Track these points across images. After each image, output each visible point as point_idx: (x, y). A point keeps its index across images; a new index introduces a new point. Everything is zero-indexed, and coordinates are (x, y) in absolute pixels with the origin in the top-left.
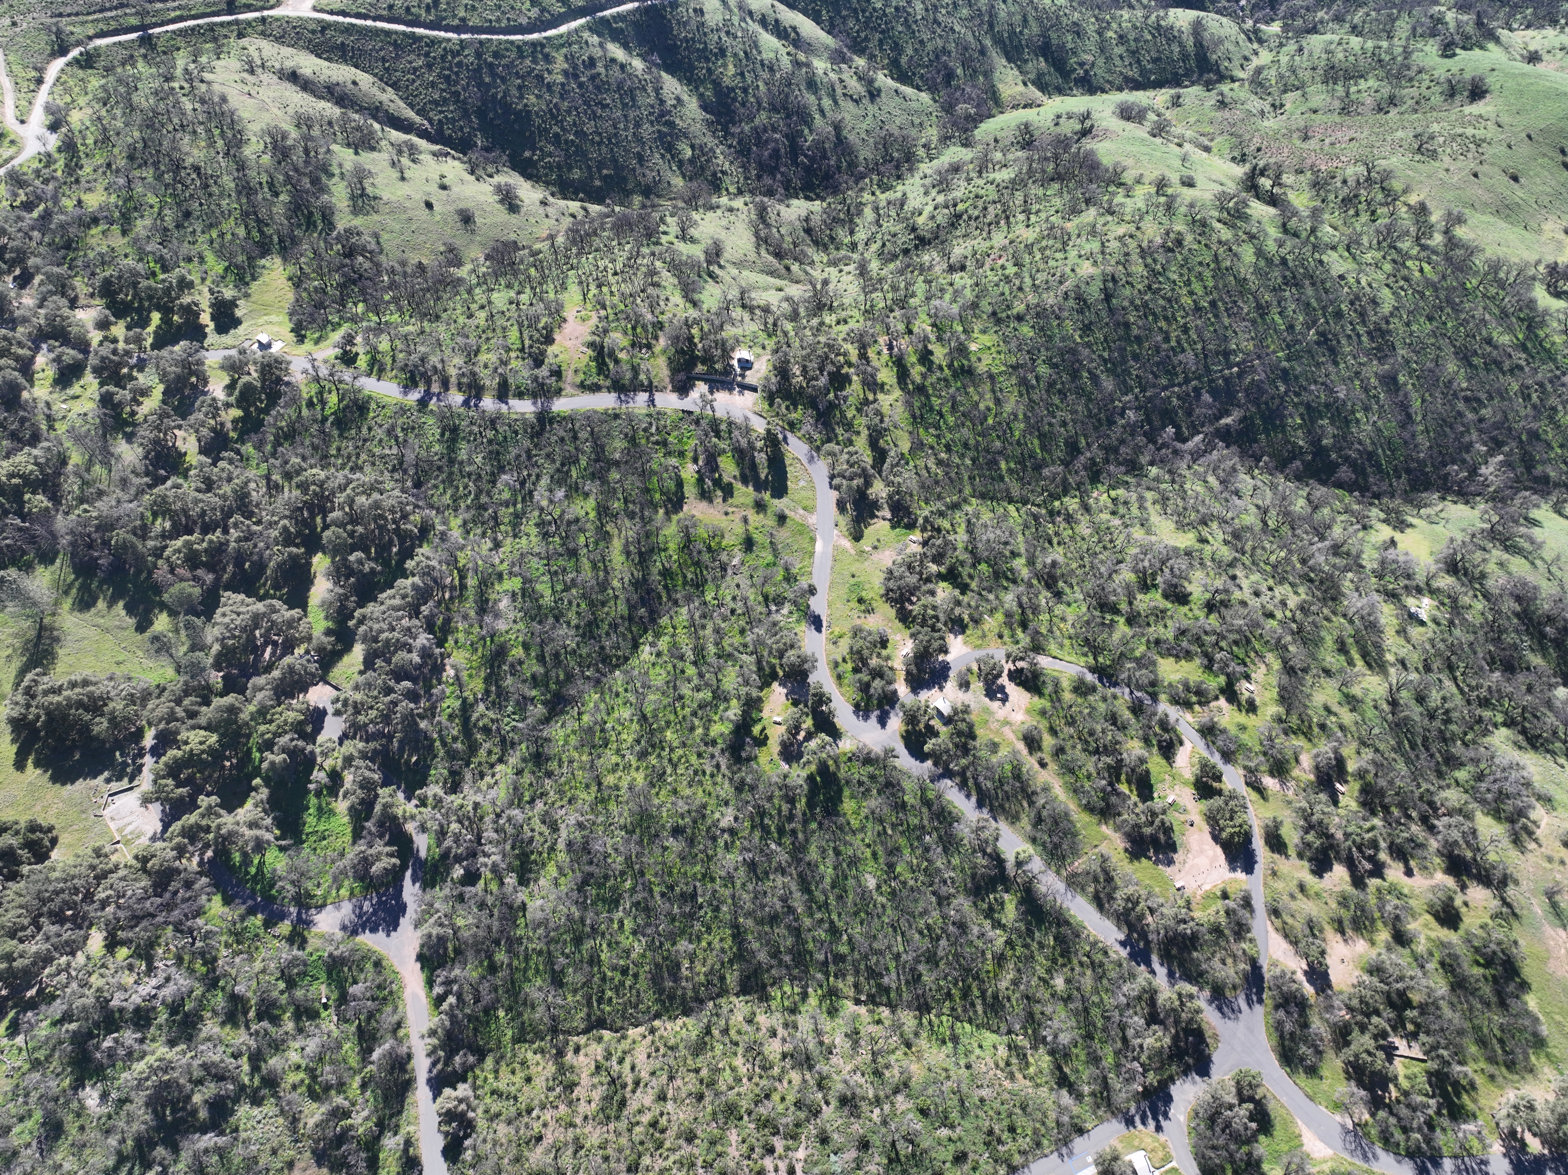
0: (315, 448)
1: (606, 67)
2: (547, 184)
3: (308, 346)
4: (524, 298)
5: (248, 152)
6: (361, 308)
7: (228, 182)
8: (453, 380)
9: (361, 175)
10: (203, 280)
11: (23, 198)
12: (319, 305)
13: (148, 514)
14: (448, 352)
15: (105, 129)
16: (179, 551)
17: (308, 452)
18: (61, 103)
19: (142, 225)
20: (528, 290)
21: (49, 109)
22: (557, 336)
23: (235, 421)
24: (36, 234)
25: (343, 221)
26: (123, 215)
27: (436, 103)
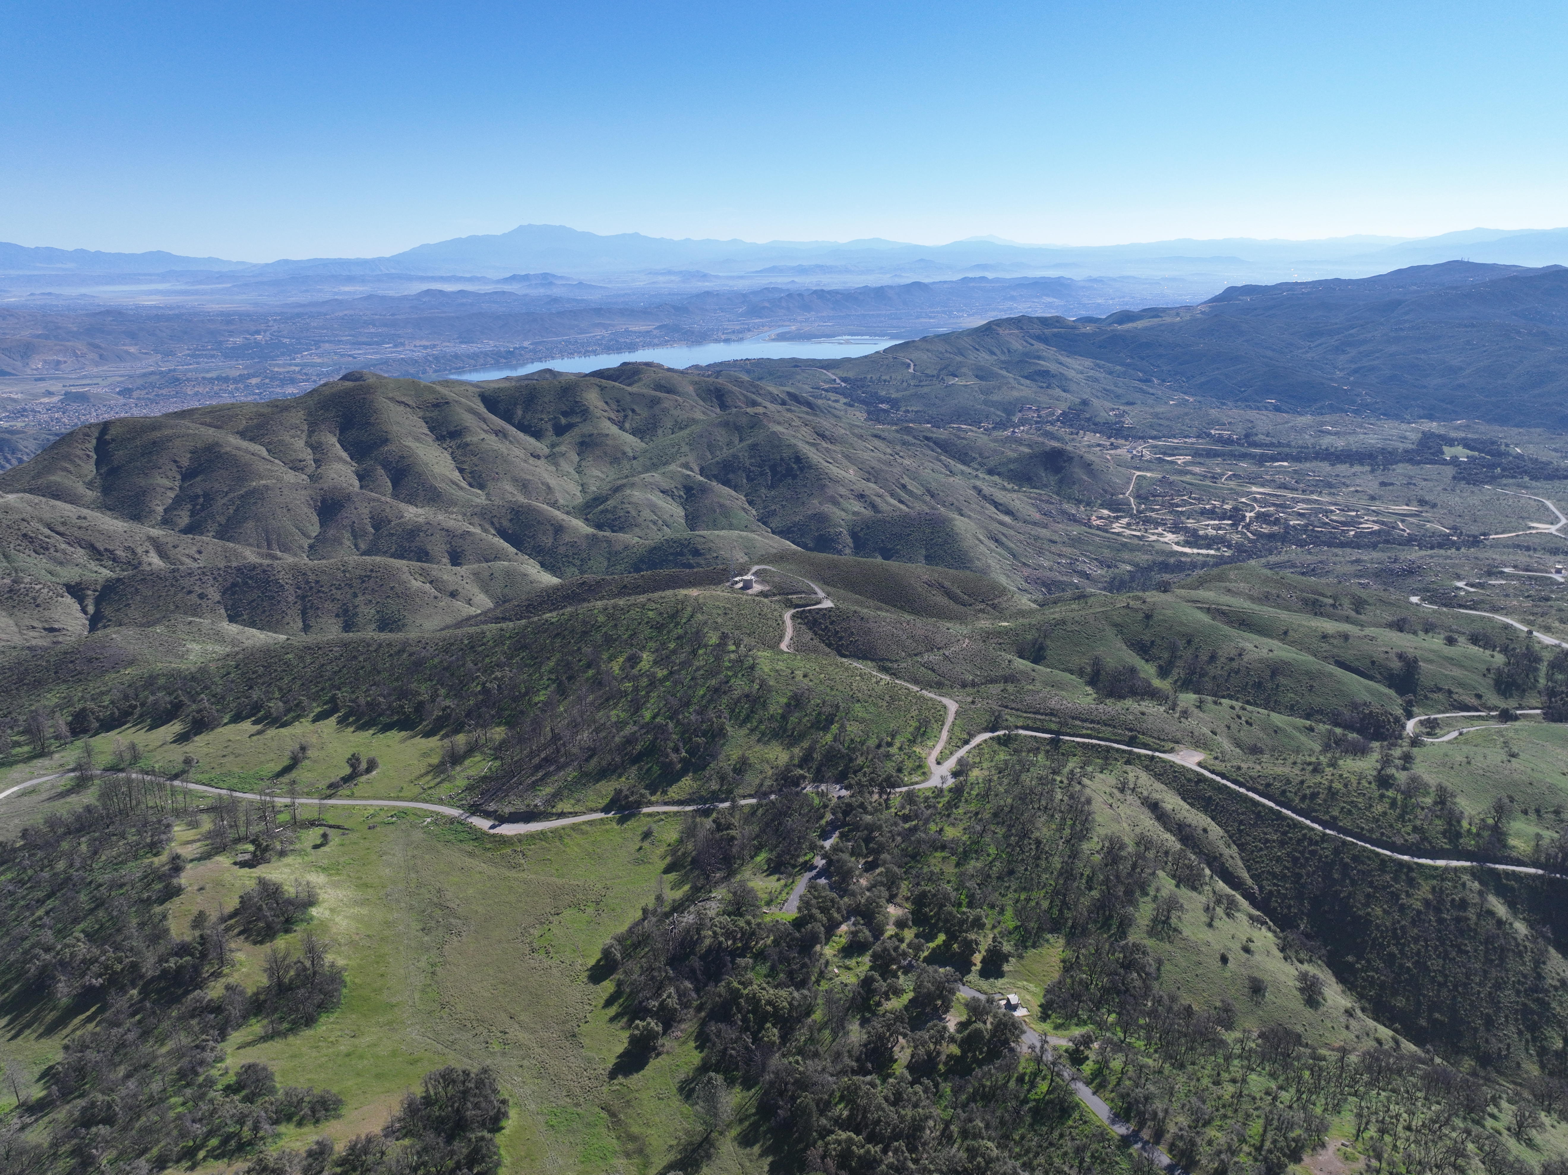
0: (1003, 1123)
1: (1479, 916)
2: (1361, 997)
3: (1047, 1026)
4: (1286, 1096)
5: (1085, 846)
6: (1112, 1018)
7: (1057, 862)
8: (1168, 1136)
9: (1172, 905)
10: (994, 927)
11: (907, 811)
12: (1076, 997)
13: (838, 1094)
14: (1176, 1105)
15: (989, 789)
16: (839, 1142)
17: (994, 1122)
18: (971, 760)
19: (974, 865)
20: (1293, 1091)
21: (960, 762)
22: (1306, 1158)
23: (950, 1057)
24: (899, 839)
25: (1134, 937)
26: (965, 852)
27: (1274, 875)
